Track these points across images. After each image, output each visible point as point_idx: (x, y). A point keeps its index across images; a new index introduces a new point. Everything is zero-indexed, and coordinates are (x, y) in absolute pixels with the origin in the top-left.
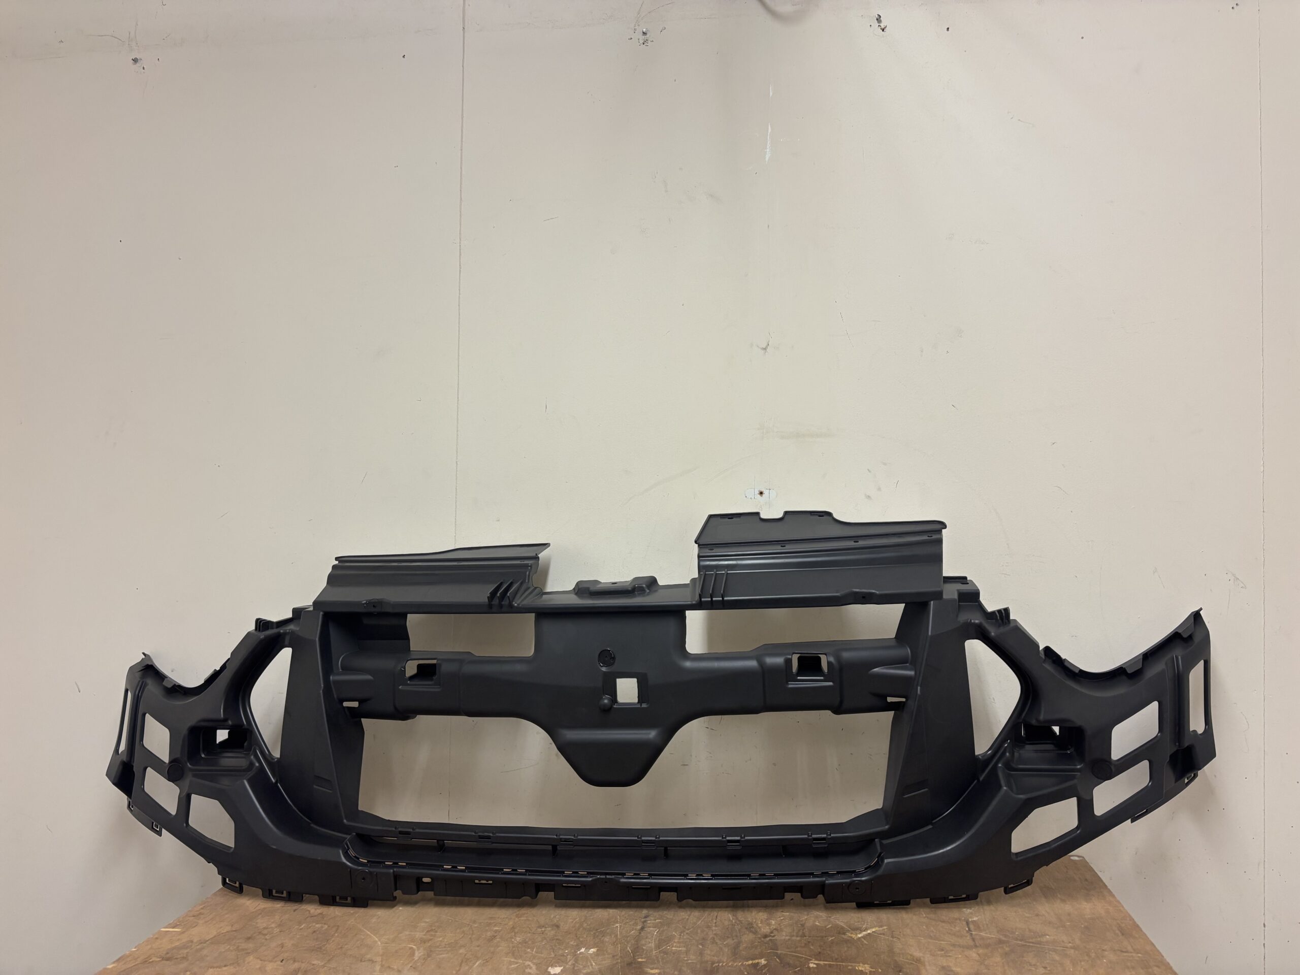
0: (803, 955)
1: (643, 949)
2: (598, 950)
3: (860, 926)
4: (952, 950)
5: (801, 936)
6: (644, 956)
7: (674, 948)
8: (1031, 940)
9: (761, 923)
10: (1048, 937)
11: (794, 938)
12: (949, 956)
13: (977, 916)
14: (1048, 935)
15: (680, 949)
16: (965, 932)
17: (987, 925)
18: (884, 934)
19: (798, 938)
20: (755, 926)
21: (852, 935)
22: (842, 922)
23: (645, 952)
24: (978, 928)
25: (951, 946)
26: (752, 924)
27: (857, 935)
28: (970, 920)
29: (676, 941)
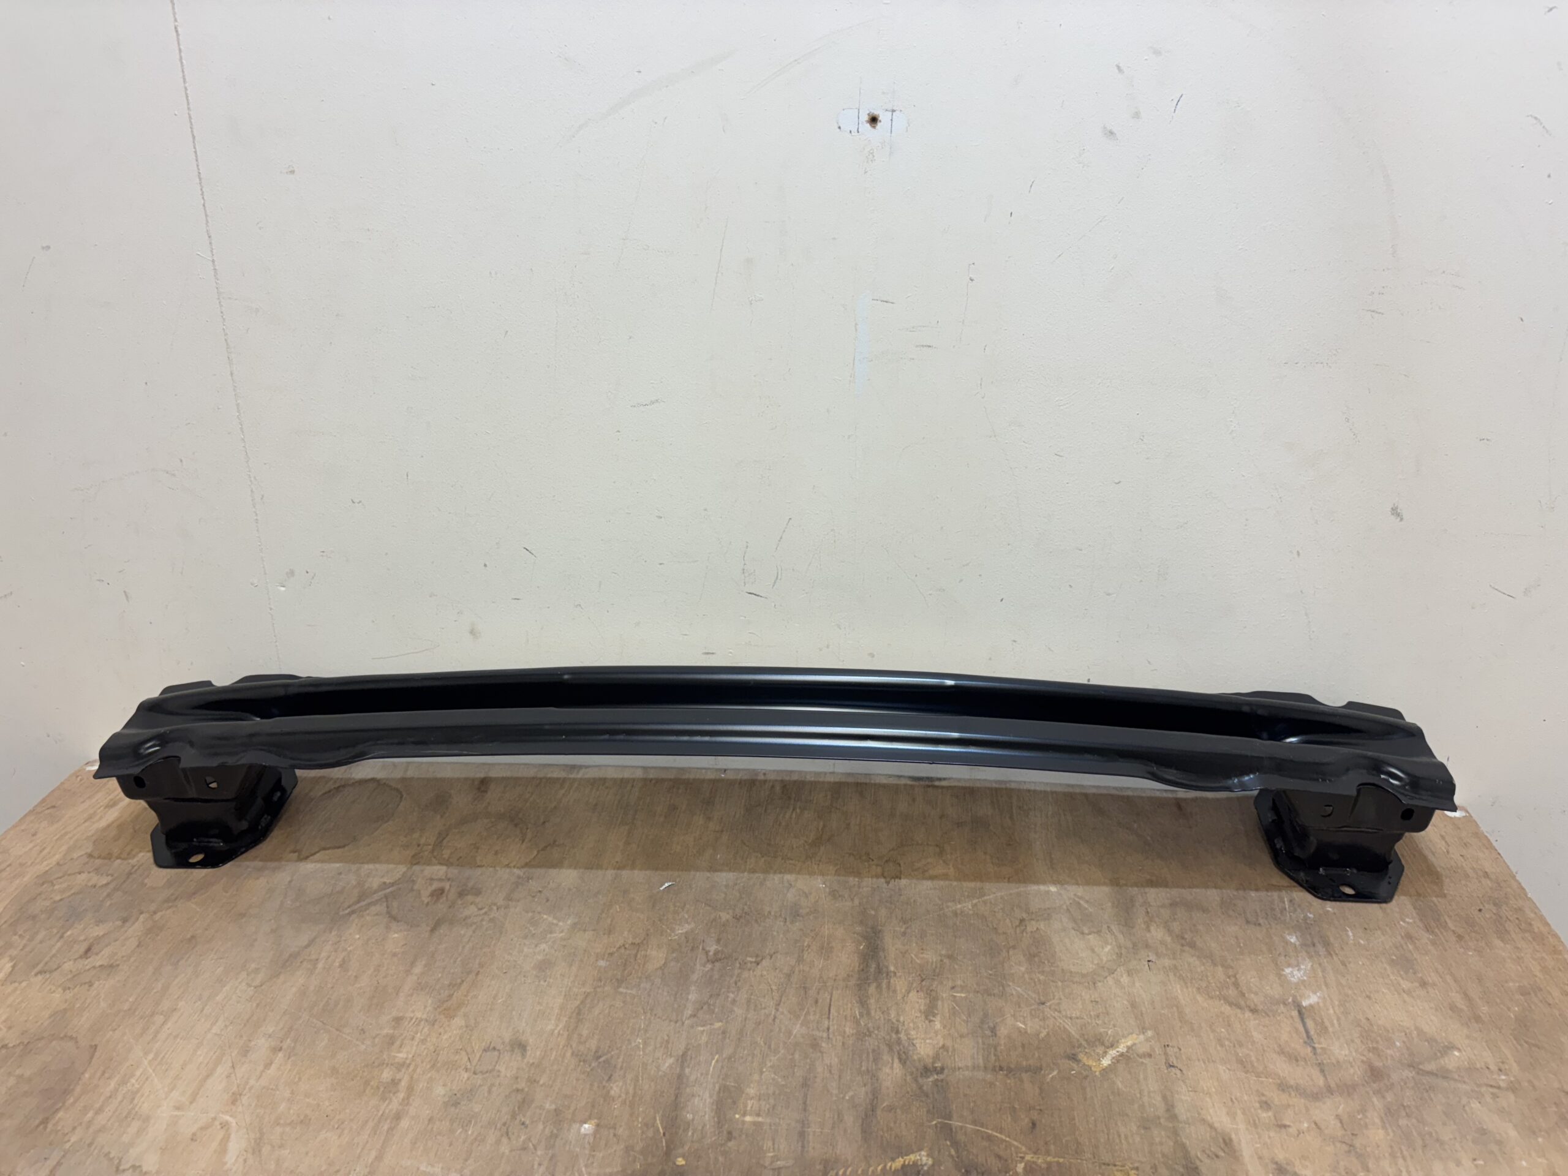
0: (1001, 1133)
1: (688, 1124)
2: (598, 1125)
3: (1102, 1030)
4: (1289, 1106)
5: (994, 1069)
6: (686, 1148)
7: (748, 1119)
8: (1431, 1067)
9: (914, 1029)
10: (1456, 1053)
11: (980, 1075)
12: (1285, 1126)
13: (1315, 993)
14: (1459, 1050)
15: (760, 1119)
16: (1301, 1041)
17: (1338, 1019)
18: (1150, 1056)
19: (989, 1077)
20: (902, 1036)
21: (1091, 1063)
22: (1066, 1017)
23: (690, 1134)
24: (1323, 1030)
25: (1283, 1090)
26: (897, 1032)
27: (1099, 1060)
28: (1305, 1003)
29: (751, 1091)
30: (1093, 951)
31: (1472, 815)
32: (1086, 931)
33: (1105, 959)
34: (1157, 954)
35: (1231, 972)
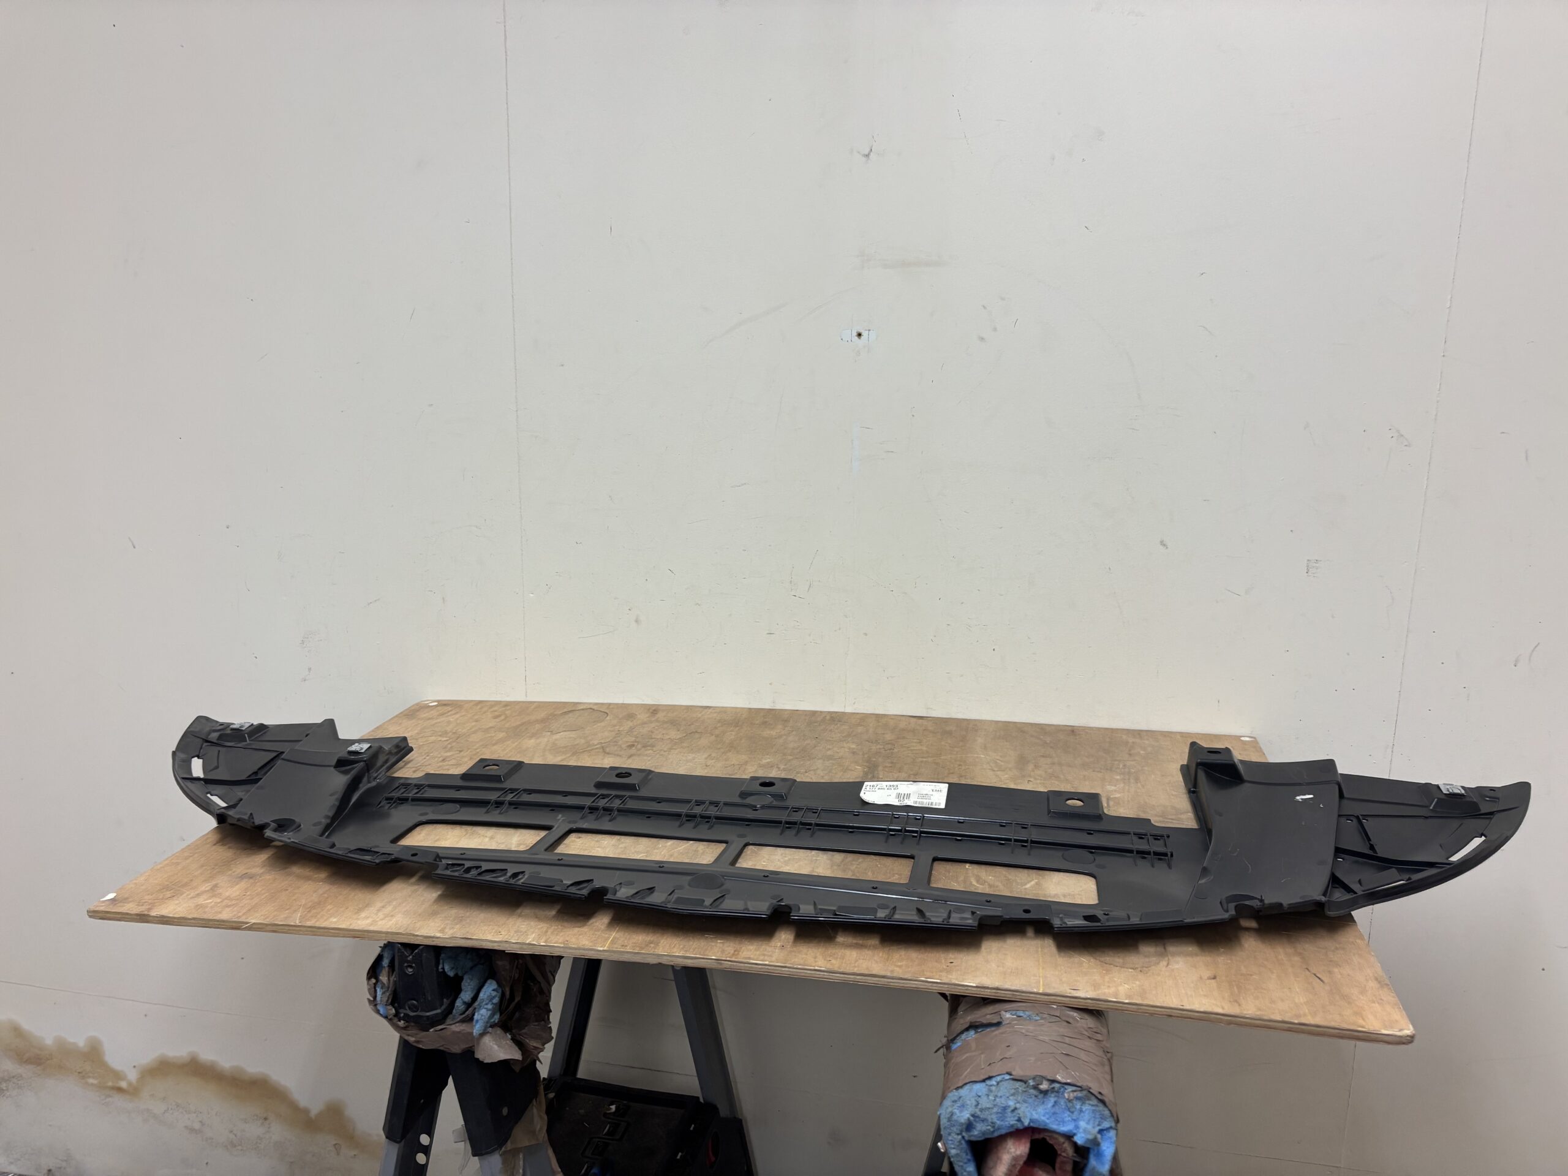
30: (997, 776)
31: (1258, 740)
32: (996, 769)
33: (1003, 779)
34: (1036, 779)
35: (1075, 786)
